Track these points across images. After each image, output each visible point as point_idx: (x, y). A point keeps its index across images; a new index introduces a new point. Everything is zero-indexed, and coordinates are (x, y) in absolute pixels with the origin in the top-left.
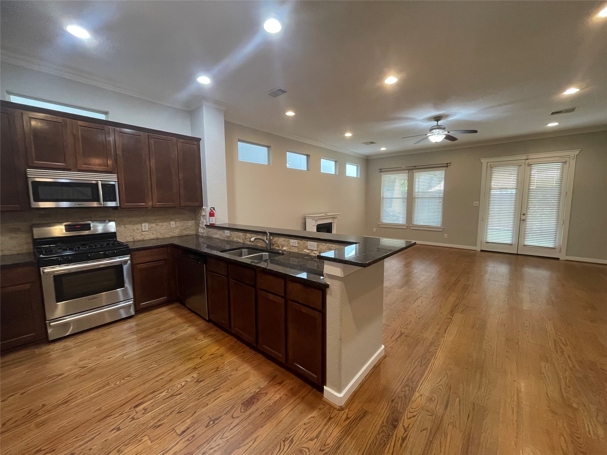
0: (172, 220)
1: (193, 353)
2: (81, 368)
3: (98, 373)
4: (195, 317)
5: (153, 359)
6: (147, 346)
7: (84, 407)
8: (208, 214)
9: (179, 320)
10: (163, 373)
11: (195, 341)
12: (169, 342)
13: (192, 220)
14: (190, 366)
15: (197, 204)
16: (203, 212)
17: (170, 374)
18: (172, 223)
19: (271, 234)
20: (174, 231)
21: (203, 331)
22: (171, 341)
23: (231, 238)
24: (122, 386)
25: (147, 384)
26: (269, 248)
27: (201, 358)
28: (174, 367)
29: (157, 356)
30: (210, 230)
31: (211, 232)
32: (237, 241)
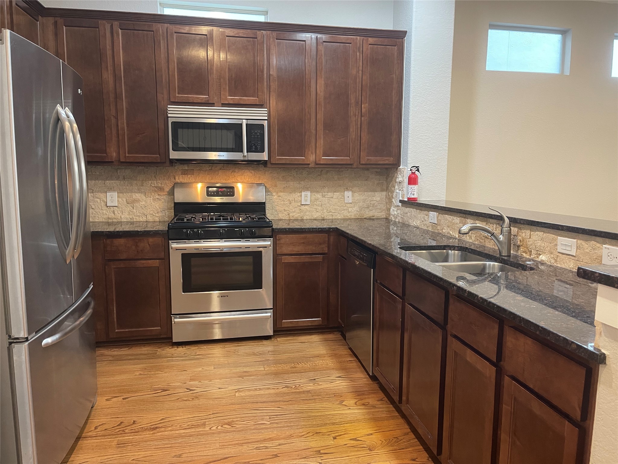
0: (347, 189)
1: (326, 424)
2: (187, 389)
3: (201, 403)
4: (355, 364)
5: (268, 411)
6: (269, 389)
7: (167, 444)
8: (406, 180)
9: (329, 362)
10: (271, 439)
11: (339, 406)
12: (300, 393)
13: (382, 190)
14: (313, 444)
15: (391, 160)
16: (400, 176)
17: (280, 445)
18: (348, 194)
19: (514, 221)
20: (350, 209)
21: (359, 394)
22: (304, 392)
23: (439, 228)
24: (216, 435)
25: (245, 447)
26: (504, 253)
27: (335, 438)
28: (291, 436)
29: (276, 409)
30: (407, 210)
31: (409, 214)
32: (449, 235)
